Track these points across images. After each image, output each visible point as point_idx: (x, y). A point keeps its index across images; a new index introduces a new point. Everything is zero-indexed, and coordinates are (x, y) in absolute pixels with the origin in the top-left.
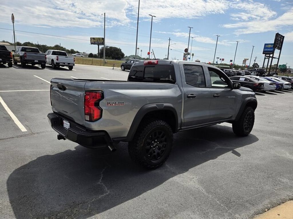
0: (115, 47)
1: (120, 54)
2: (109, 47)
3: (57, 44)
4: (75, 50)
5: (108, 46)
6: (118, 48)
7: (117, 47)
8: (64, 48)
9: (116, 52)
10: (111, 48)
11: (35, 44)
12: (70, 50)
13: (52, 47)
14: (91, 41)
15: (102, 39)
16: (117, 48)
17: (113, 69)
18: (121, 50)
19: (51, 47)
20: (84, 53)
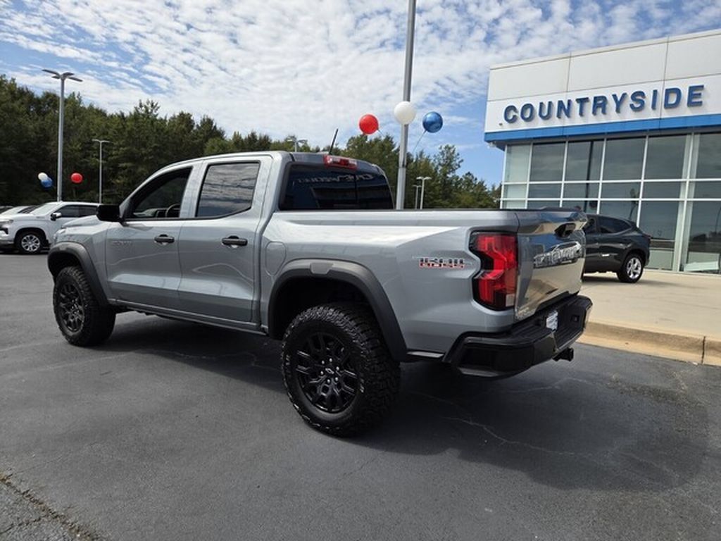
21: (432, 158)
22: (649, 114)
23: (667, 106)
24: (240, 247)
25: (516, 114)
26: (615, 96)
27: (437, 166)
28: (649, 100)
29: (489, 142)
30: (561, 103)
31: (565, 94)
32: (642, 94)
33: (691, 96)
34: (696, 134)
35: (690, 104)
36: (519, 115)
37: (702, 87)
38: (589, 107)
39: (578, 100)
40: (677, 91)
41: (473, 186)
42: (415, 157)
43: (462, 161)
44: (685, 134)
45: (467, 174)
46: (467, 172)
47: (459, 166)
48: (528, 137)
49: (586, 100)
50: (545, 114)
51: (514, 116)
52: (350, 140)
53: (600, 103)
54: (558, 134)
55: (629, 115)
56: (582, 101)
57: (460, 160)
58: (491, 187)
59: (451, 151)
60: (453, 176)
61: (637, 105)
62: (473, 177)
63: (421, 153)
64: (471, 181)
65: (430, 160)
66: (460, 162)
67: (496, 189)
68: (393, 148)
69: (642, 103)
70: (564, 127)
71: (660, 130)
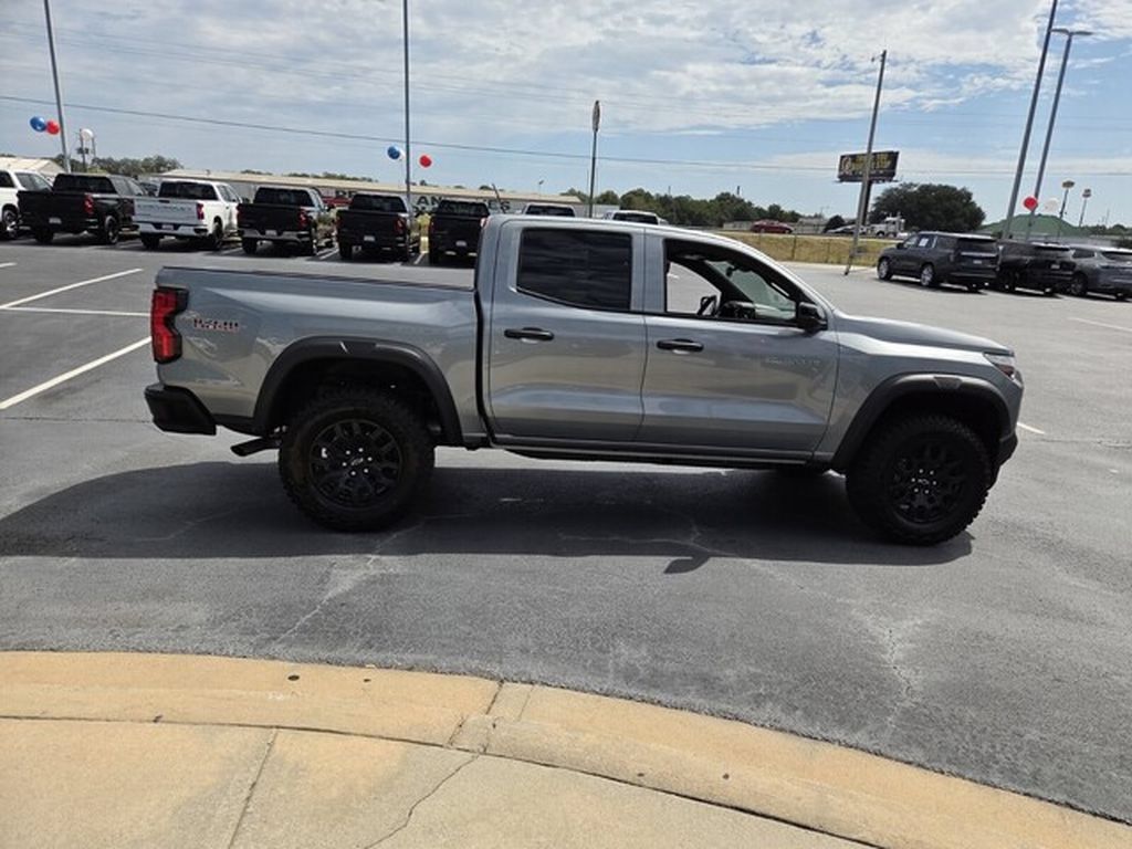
0: (944, 184)
1: (964, 215)
2: (915, 189)
3: (725, 191)
4: (786, 208)
5: (915, 182)
6: (959, 188)
7: (951, 184)
8: (745, 204)
9: (947, 204)
10: (926, 189)
11: (657, 195)
12: (766, 208)
13: (708, 200)
14: (840, 170)
15: (885, 157)
16: (954, 189)
17: (846, 274)
18: (969, 196)
19: (705, 201)
20: (816, 216)
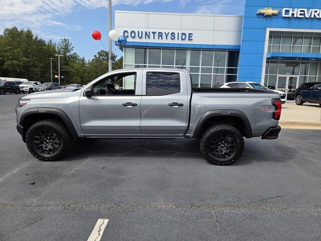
21: (57, 44)
22: (176, 41)
23: (182, 39)
24: (180, 107)
25: (128, 34)
26: (165, 33)
27: (61, 49)
28: (176, 36)
29: (116, 45)
30: (146, 32)
31: (147, 29)
32: (174, 33)
33: (189, 37)
34: (190, 50)
35: (189, 40)
36: (129, 35)
37: (192, 34)
38: (156, 35)
39: (153, 32)
40: (185, 34)
41: (78, 60)
42: (47, 43)
43: (73, 47)
44: (186, 50)
45: (74, 54)
46: (74, 53)
47: (72, 50)
48: (133, 45)
49: (155, 33)
50: (140, 36)
51: (128, 36)
52: (5, 30)
53: (160, 35)
54: (146, 45)
55: (169, 41)
56: (154, 33)
57: (72, 46)
58: (88, 61)
59: (67, 41)
60: (69, 55)
61: (173, 38)
62: (77, 55)
63: (51, 41)
64: (77, 57)
65: (55, 45)
66: (72, 48)
67: (90, 61)
68: (33, 37)
69: (175, 37)
70: (147, 43)
71: (180, 48)
